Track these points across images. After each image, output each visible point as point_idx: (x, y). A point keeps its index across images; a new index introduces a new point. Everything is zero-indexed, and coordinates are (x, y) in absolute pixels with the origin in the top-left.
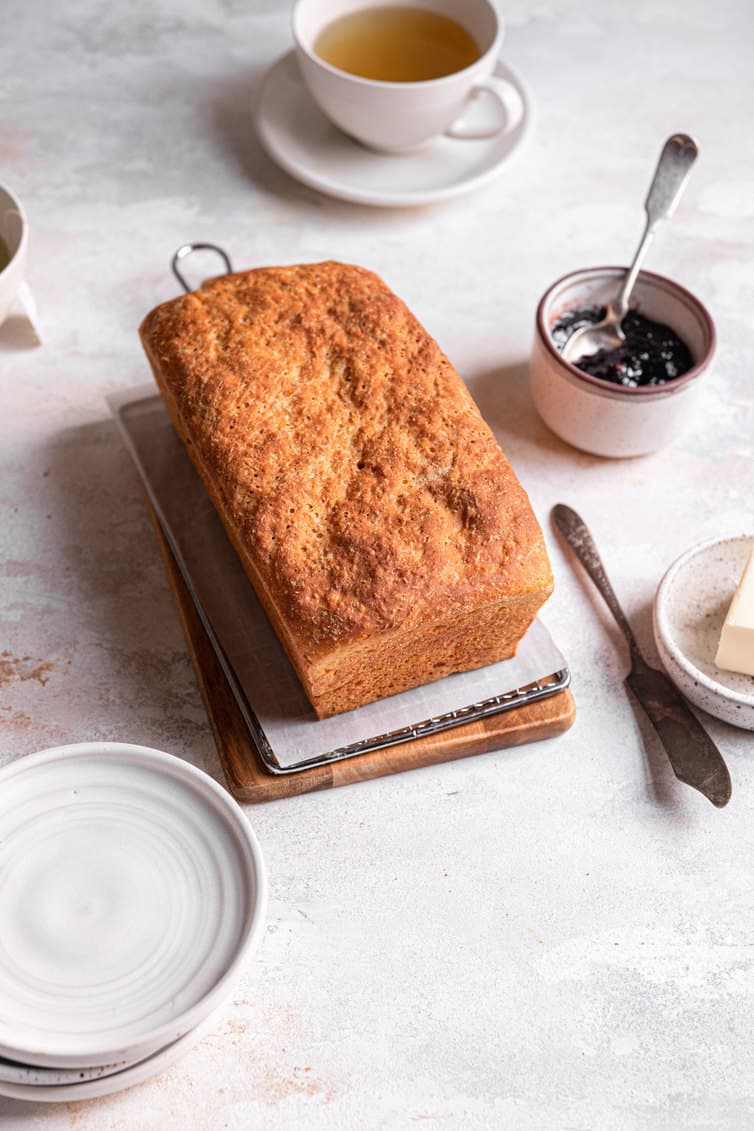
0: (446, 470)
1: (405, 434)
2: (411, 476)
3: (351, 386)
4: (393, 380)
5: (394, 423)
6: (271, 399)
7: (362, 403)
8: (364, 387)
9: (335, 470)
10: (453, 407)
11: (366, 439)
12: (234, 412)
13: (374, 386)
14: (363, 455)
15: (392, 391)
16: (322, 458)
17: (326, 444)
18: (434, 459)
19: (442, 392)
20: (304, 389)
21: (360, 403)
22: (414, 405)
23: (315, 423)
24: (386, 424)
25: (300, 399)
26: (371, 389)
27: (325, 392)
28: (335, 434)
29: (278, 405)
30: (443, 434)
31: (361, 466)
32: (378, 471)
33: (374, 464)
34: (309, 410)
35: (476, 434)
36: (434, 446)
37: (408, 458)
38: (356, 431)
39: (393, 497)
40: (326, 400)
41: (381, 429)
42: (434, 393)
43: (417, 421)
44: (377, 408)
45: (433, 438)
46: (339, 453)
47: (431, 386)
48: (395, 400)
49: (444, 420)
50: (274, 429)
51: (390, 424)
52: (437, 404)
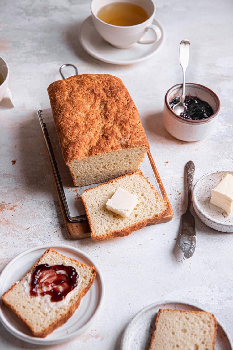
0: (127, 140)
1: (118, 128)
2: (117, 140)
3: (105, 112)
4: (117, 111)
5: (115, 124)
6: (80, 113)
7: (107, 117)
8: (108, 112)
9: (94, 136)
10: (133, 121)
11: (106, 128)
12: (68, 115)
13: (111, 113)
14: (104, 133)
15: (117, 115)
16: (91, 132)
17: (93, 128)
18: (124, 136)
19: (131, 117)
20: (90, 111)
21: (106, 117)
22: (122, 119)
23: (91, 122)
24: (113, 124)
25: (89, 114)
26: (110, 114)
27: (96, 113)
28: (97, 125)
29: (81, 115)
30: (129, 129)
31: (102, 136)
32: (107, 138)
33: (106, 135)
34: (90, 118)
35: (139, 130)
36: (125, 132)
37: (117, 135)
38: (104, 126)
39: (110, 146)
40: (96, 115)
41: (111, 125)
42: (129, 116)
43: (122, 124)
44: (111, 119)
45: (125, 130)
46: (97, 131)
47: (128, 114)
48: (117, 118)
49: (130, 125)
50: (79, 122)
51: (114, 124)
52: (129, 120)
